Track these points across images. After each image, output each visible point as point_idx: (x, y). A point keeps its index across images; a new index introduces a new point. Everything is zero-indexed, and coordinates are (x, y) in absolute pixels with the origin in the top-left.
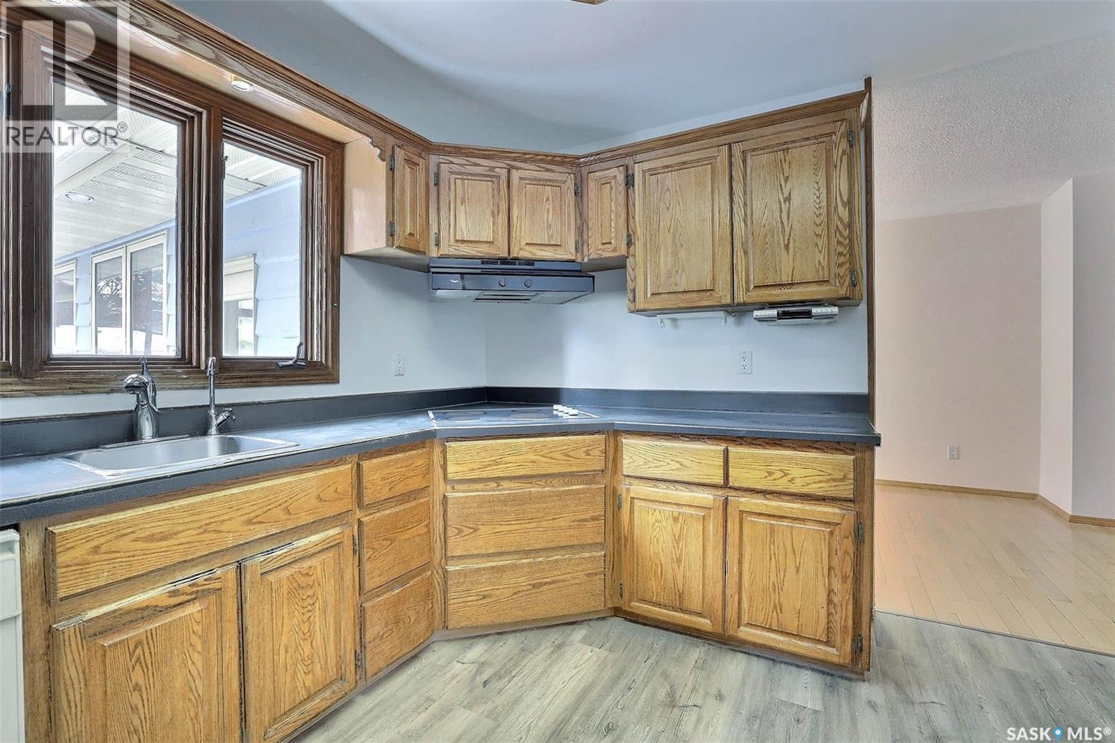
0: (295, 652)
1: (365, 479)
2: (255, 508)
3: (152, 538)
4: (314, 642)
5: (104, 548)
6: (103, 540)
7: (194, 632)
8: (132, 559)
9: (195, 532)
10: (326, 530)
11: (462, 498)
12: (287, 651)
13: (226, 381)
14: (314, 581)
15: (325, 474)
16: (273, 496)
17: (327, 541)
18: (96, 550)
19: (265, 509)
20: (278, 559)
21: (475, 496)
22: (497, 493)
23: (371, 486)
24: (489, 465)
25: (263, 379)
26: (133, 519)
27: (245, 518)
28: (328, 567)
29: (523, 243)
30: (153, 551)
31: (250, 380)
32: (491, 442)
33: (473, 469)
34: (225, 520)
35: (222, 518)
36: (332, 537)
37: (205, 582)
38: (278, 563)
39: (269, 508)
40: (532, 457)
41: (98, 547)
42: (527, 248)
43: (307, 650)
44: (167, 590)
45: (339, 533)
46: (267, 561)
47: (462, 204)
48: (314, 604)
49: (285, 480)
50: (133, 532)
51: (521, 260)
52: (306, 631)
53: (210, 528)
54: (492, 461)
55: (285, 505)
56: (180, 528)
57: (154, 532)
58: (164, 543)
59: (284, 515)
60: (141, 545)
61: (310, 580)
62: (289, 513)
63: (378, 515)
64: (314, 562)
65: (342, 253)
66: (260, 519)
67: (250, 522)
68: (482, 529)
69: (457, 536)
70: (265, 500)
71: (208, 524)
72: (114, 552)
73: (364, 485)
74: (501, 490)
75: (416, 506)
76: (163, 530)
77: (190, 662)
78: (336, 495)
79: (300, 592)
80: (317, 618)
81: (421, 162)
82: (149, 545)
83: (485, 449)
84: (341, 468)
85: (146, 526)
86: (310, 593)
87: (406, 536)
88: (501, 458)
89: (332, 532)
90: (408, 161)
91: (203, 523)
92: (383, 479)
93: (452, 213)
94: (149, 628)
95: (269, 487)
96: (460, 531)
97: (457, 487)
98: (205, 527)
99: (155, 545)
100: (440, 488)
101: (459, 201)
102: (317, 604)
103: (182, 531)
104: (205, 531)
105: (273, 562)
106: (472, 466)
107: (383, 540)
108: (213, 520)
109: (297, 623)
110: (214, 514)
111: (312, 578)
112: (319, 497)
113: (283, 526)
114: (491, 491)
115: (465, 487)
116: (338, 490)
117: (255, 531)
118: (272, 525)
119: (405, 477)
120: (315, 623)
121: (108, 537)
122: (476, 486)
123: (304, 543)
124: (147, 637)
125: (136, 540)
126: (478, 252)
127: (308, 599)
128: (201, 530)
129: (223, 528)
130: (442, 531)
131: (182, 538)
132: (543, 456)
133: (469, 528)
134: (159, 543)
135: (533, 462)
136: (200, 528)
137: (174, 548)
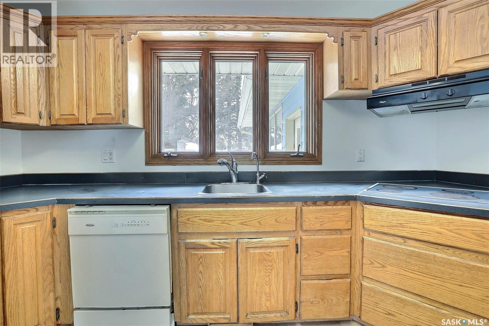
0: (261, 288)
1: (304, 217)
2: (244, 218)
3: (205, 220)
4: (271, 288)
5: (191, 220)
6: (191, 216)
7: (219, 261)
8: (199, 226)
9: (220, 222)
10: (281, 237)
11: (374, 242)
12: (257, 286)
13: (267, 162)
14: (272, 259)
15: (280, 210)
16: (253, 215)
17: (280, 243)
18: (188, 219)
19: (249, 220)
20: (254, 243)
21: (384, 244)
22: (403, 247)
23: (308, 221)
24: (396, 226)
25: (283, 161)
26: (199, 212)
27: (240, 221)
28: (280, 255)
29: (452, 62)
30: (206, 225)
31: (276, 162)
32: (399, 210)
33: (382, 226)
34: (231, 220)
35: (231, 219)
36: (282, 241)
37: (224, 243)
38: (254, 245)
39: (251, 219)
40: (437, 229)
41: (189, 219)
42: (456, 65)
43: (267, 290)
44: (210, 241)
45: (287, 241)
46: (249, 243)
47: (395, 50)
48: (271, 270)
49: (259, 209)
50: (199, 216)
51: (449, 76)
52: (267, 280)
53: (227, 222)
54: (398, 223)
55: (259, 220)
56: (215, 219)
57: (206, 218)
58: (209, 223)
59: (258, 224)
60: (201, 222)
61: (270, 258)
62: (260, 224)
63: (312, 237)
64: (273, 251)
65: (323, 99)
66: (246, 223)
67: (242, 224)
68: (389, 268)
69: (370, 266)
70: (249, 215)
71: (225, 220)
72: (194, 222)
73: (304, 219)
74: (407, 246)
75: (340, 238)
76: (209, 218)
77: (218, 272)
78: (286, 221)
79: (265, 262)
80: (273, 277)
81: (364, 34)
82: (204, 222)
83: (393, 214)
84: (290, 208)
85: (204, 215)
86: (270, 264)
87: (332, 254)
88: (407, 223)
89: (283, 239)
90: (353, 37)
91: (223, 219)
92: (316, 218)
93: (387, 58)
94: (204, 253)
95: (251, 210)
96: (372, 263)
97: (371, 234)
98: (224, 221)
99: (206, 223)
100: (361, 232)
101: (392, 49)
102: (273, 271)
103: (215, 221)
104: (224, 223)
105: (251, 244)
106: (383, 223)
107: (315, 252)
108: (227, 219)
109: (263, 275)
110: (227, 217)
111: (271, 257)
112: (276, 220)
113: (258, 230)
114: (398, 244)
115: (378, 236)
116: (287, 219)
117: (244, 228)
118: (252, 228)
119: (332, 220)
120: (272, 279)
121: (192, 216)
122: (386, 237)
123: (267, 240)
124: (204, 255)
125: (200, 219)
126: (407, 79)
127: (269, 267)
128: (222, 222)
129: (231, 223)
130: (360, 258)
131: (215, 223)
132: (450, 231)
133: (379, 263)
134: (207, 223)
135: (438, 233)
136: (222, 221)
137: (213, 226)
